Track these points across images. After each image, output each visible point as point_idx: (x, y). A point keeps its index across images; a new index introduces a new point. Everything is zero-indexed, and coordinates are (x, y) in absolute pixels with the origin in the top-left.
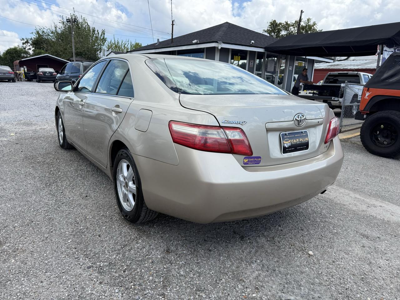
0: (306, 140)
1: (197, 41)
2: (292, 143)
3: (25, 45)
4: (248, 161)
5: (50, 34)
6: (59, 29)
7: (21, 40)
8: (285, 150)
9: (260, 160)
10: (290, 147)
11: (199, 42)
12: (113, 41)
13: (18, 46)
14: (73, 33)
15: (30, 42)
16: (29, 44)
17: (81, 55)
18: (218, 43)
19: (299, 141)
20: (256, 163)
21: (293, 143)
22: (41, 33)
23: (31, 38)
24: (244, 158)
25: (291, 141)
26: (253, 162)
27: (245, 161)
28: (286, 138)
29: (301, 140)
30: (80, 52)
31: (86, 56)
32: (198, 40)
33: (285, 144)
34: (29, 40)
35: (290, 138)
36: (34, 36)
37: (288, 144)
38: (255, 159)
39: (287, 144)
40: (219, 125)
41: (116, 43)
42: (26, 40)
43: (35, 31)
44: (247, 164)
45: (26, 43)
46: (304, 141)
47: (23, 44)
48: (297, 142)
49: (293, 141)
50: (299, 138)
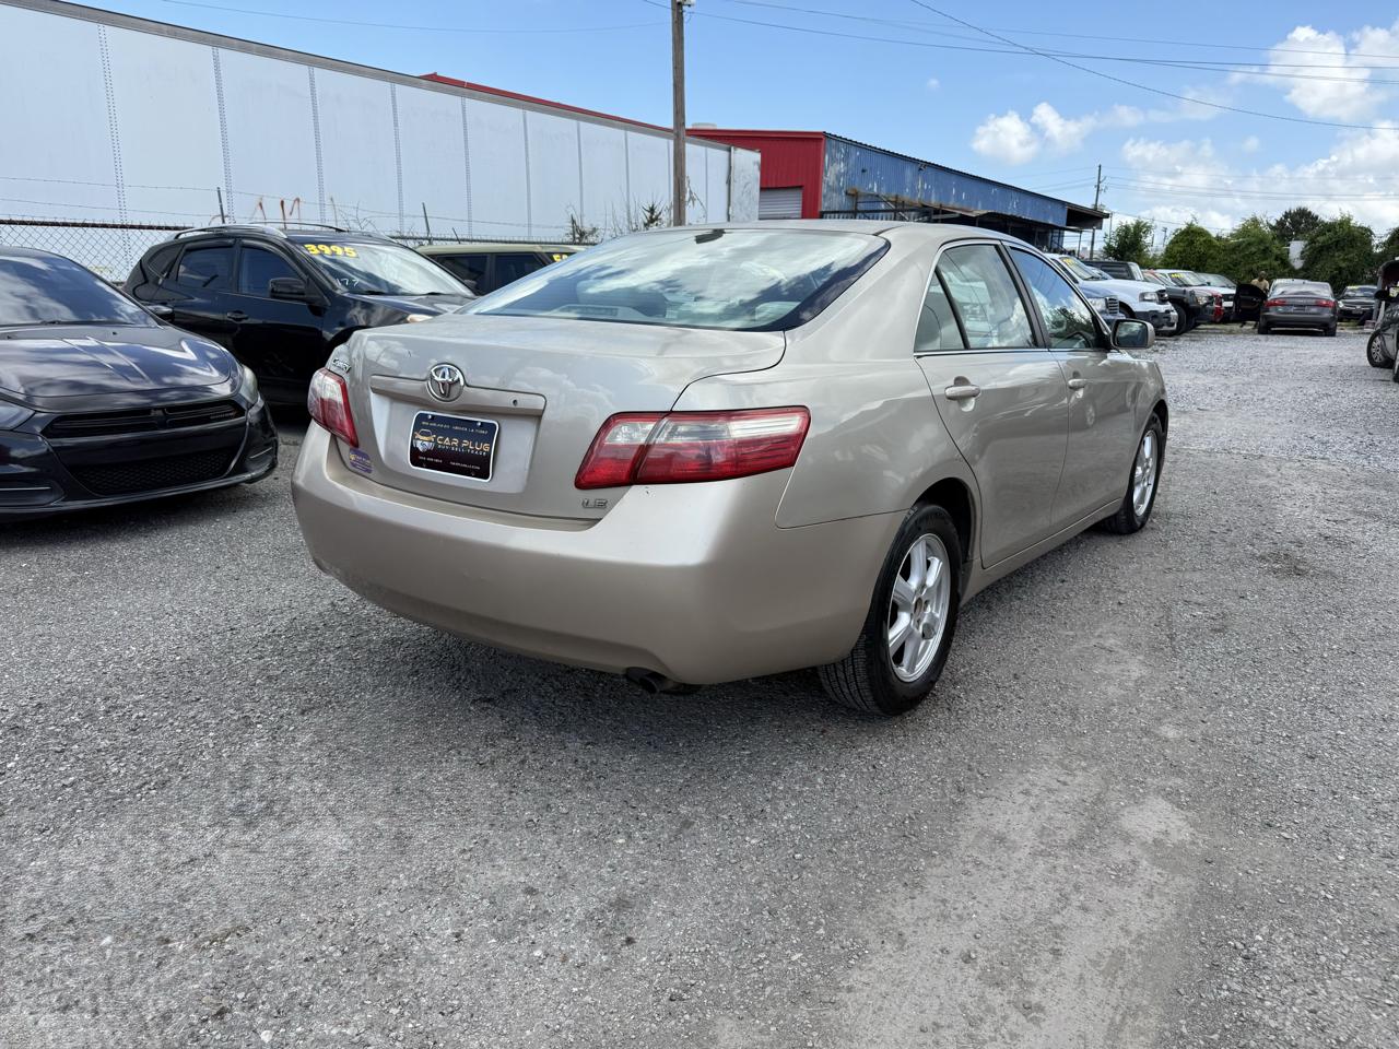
0: (482, 450)
2: (437, 444)
4: (355, 460)
8: (417, 457)
9: (371, 465)
10: (428, 453)
19: (460, 444)
20: (366, 470)
21: (439, 446)
25: (435, 439)
26: (361, 463)
27: (351, 457)
28: (425, 427)
29: (466, 443)
33: (419, 442)
35: (436, 431)
37: (427, 443)
38: (364, 459)
39: (423, 444)
44: (355, 466)
46: (475, 450)
48: (454, 445)
49: (443, 440)
50: (461, 436)
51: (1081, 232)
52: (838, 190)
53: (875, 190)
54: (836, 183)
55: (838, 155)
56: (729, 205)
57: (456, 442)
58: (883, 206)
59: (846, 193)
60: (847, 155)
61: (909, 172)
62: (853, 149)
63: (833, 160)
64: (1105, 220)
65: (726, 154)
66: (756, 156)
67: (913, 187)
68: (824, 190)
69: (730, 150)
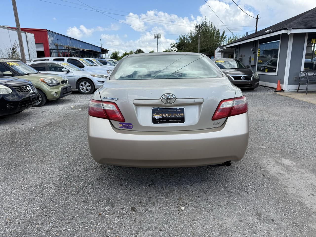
0: (181, 115)
1: (270, 31)
2: (163, 116)
3: (172, 48)
4: (123, 126)
5: (188, 38)
6: (194, 33)
7: (171, 45)
8: (155, 121)
9: (132, 126)
10: (160, 119)
11: (271, 31)
12: (232, 37)
13: (168, 49)
14: (200, 35)
15: (176, 45)
16: (175, 47)
17: (205, 51)
18: (287, 29)
19: (172, 115)
20: (129, 128)
21: (164, 117)
22: (183, 38)
23: (176, 43)
24: (119, 123)
25: (162, 115)
26: (126, 127)
27: (120, 125)
28: (157, 112)
29: (174, 114)
30: (205, 49)
31: (209, 51)
32: (271, 29)
34: (175, 44)
35: (161, 113)
36: (178, 41)
37: (159, 117)
38: (128, 125)
39: (157, 117)
40: (101, 100)
41: (235, 38)
42: (173, 45)
43: (179, 38)
44: (123, 128)
45: (173, 46)
46: (178, 116)
47: (172, 47)
48: (170, 116)
49: (165, 115)
50: (172, 113)
51: (105, 54)
52: (53, 44)
53: (61, 44)
54: (52, 42)
55: (51, 35)
56: (28, 48)
57: (170, 115)
58: (64, 48)
59: (55, 45)
60: (53, 35)
61: (68, 40)
62: (54, 34)
63: (50, 37)
64: (108, 51)
65: (25, 34)
66: (33, 35)
67: (69, 44)
68: (49, 44)
69: (26, 33)
